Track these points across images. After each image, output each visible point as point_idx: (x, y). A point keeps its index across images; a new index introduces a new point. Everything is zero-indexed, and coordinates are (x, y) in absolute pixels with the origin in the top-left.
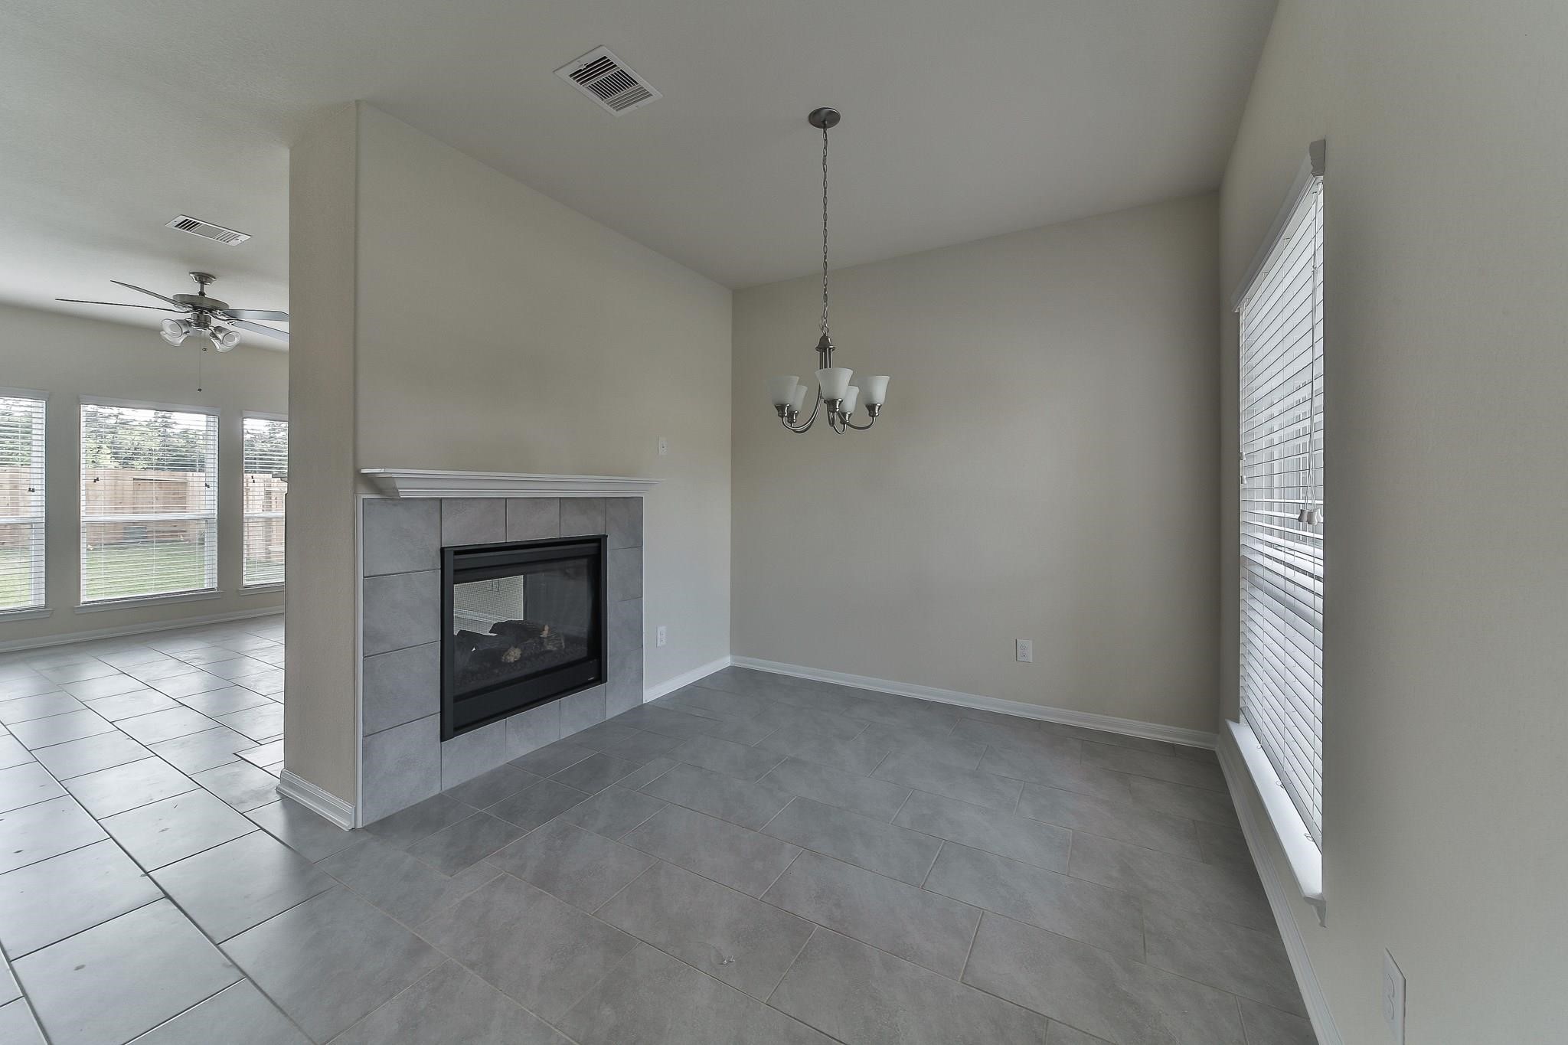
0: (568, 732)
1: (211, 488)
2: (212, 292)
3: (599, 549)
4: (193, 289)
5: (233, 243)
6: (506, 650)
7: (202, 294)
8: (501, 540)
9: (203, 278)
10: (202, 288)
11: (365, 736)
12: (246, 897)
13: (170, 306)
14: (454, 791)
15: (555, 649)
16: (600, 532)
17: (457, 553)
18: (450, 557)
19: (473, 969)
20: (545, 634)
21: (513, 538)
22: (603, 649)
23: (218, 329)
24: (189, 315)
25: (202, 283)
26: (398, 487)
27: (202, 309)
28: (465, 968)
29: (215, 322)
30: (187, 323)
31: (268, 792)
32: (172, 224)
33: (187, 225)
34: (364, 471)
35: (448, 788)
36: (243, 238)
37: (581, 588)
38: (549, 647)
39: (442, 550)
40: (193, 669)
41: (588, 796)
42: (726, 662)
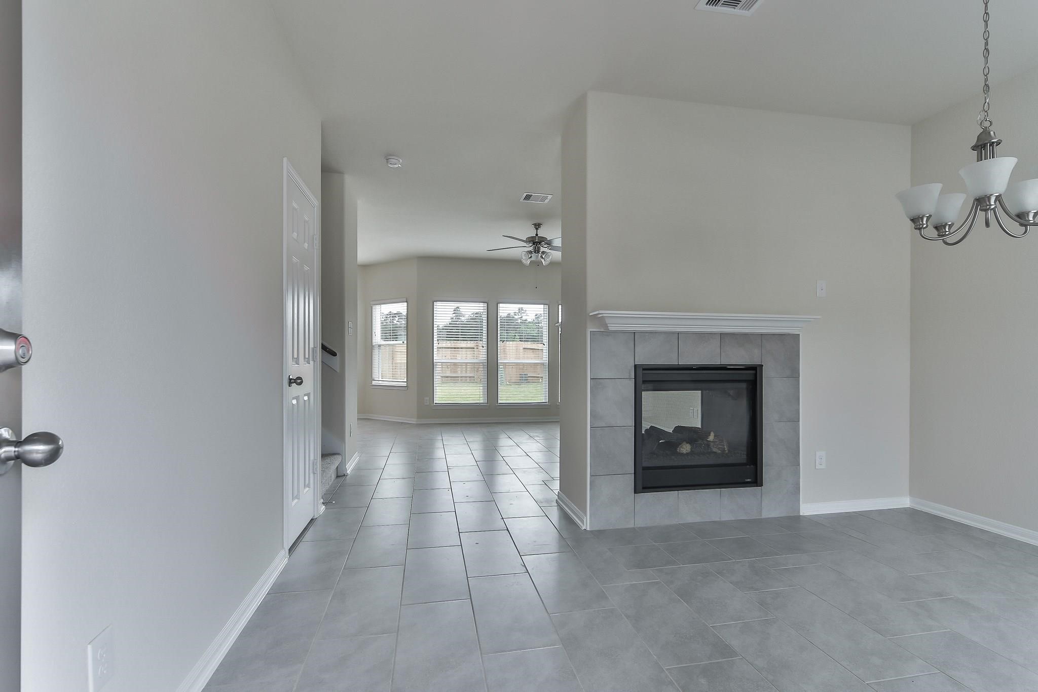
0: (726, 517)
1: (545, 346)
2: (542, 233)
3: (756, 375)
4: (532, 233)
5: (547, 201)
6: (680, 444)
7: (537, 235)
8: (674, 362)
9: (537, 226)
10: (537, 232)
11: (591, 476)
12: (535, 542)
13: (525, 244)
14: (641, 529)
15: (720, 452)
16: (755, 361)
17: (644, 369)
18: (640, 372)
19: (627, 618)
20: (711, 437)
21: (684, 361)
22: (758, 457)
23: (543, 252)
24: (532, 248)
25: (537, 229)
26: (607, 323)
27: (536, 242)
28: (623, 615)
29: (542, 249)
30: (530, 252)
31: (552, 501)
32: (522, 200)
33: (528, 197)
34: (591, 314)
35: (639, 526)
36: (550, 197)
37: (743, 406)
38: (715, 450)
39: (635, 366)
40: (535, 441)
41: (730, 559)
42: (905, 502)
